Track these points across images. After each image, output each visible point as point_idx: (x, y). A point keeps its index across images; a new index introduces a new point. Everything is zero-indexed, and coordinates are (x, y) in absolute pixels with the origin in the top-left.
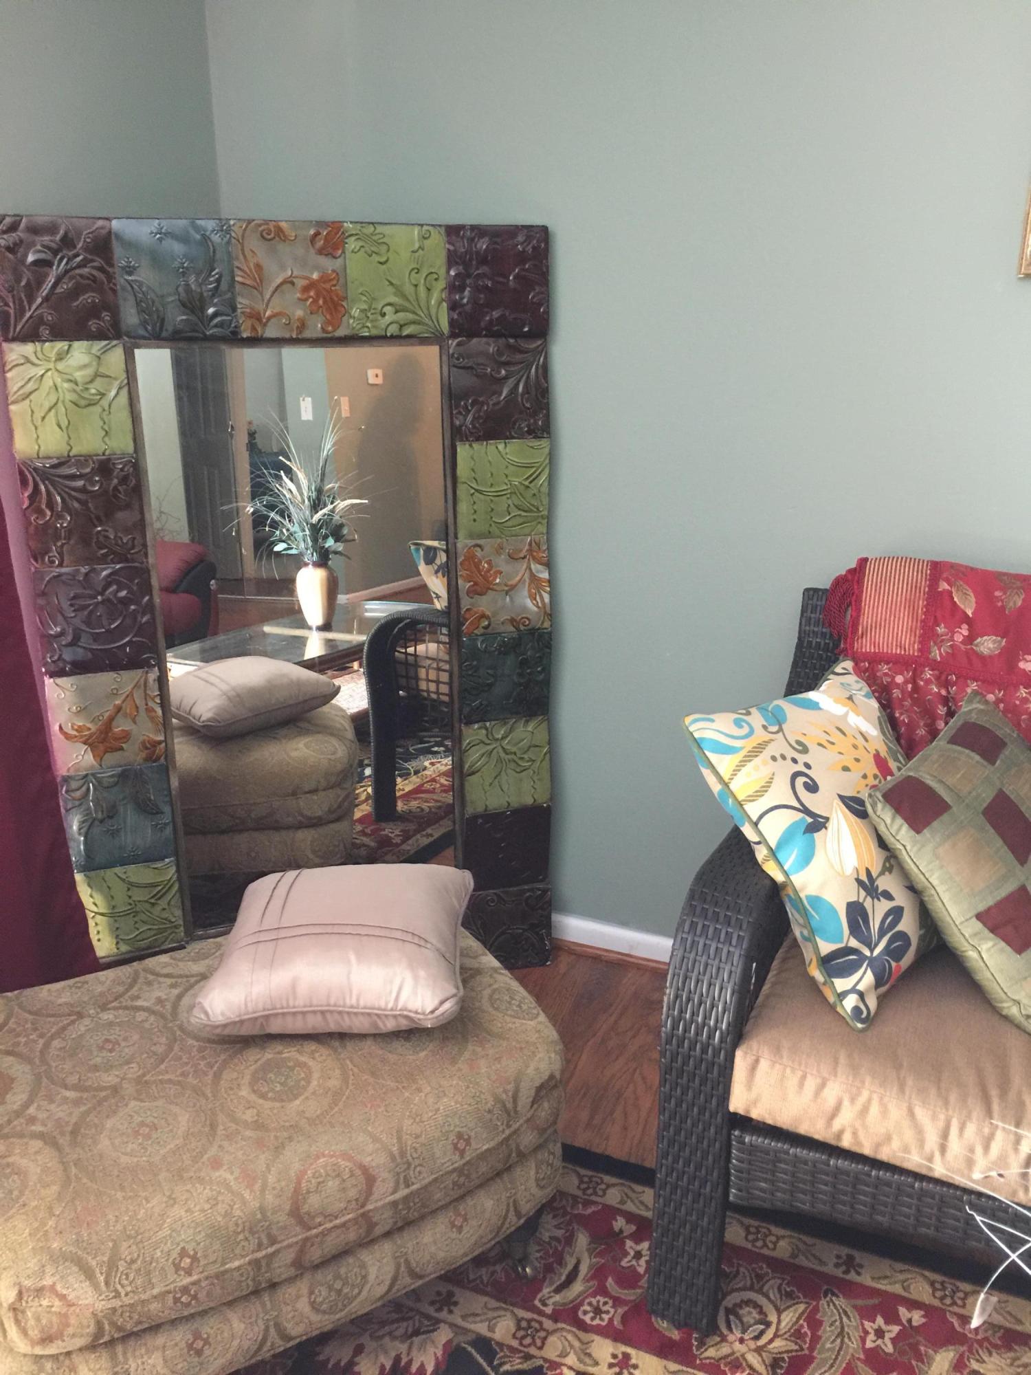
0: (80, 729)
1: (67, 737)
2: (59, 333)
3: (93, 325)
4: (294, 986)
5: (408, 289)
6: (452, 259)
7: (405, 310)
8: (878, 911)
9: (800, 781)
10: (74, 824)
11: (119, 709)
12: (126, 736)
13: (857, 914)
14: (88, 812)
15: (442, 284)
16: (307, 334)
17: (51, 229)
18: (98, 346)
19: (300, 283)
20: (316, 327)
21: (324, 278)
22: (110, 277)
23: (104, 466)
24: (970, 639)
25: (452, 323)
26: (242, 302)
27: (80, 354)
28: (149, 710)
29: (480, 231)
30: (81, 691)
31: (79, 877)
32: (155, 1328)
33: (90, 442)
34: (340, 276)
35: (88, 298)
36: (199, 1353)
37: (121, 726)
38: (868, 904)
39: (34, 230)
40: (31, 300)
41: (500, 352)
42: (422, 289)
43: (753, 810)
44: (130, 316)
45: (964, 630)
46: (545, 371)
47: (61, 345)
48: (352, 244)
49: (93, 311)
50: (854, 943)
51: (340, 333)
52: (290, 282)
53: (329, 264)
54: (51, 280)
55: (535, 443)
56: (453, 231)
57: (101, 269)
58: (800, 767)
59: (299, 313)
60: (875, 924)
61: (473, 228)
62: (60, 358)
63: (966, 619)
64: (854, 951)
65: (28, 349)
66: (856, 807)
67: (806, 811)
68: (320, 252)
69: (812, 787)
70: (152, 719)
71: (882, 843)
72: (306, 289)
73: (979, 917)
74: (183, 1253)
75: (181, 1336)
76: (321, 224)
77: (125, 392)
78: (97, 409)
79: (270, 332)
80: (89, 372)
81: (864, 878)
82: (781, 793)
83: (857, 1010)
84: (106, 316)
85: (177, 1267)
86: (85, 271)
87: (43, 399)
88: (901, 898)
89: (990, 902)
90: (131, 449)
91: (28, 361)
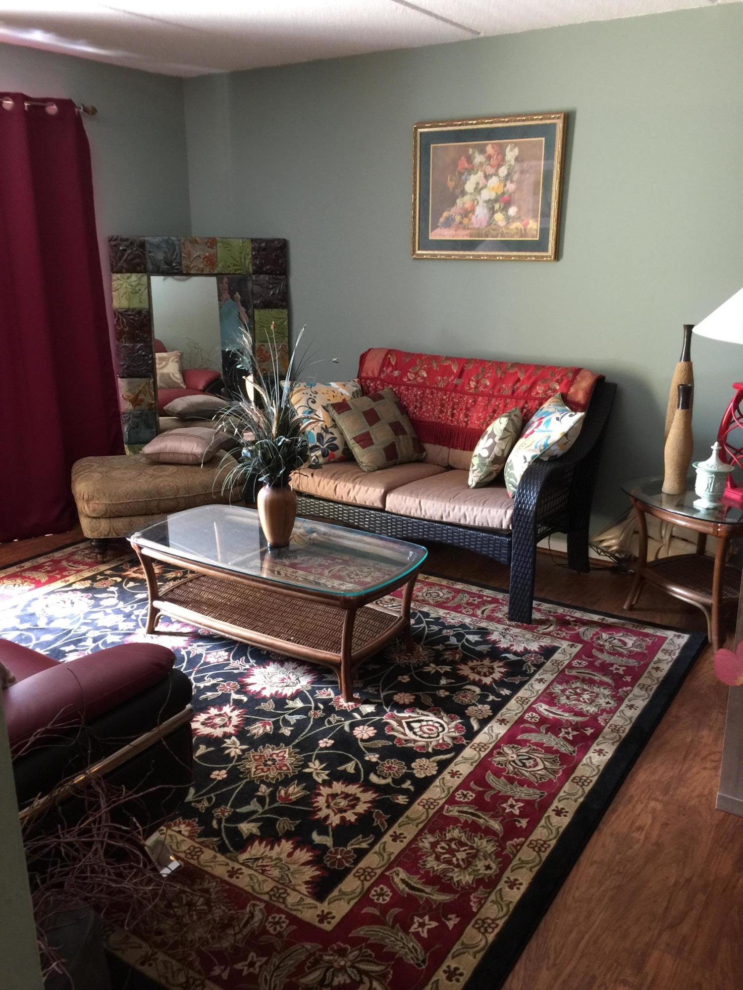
0: (128, 396)
1: (125, 399)
2: (128, 271)
3: (138, 269)
4: (166, 446)
5: (238, 259)
6: (253, 249)
7: (236, 265)
8: (327, 437)
9: (310, 400)
10: (125, 428)
11: (140, 391)
12: (142, 401)
13: (320, 437)
14: (129, 425)
15: (250, 256)
16: (204, 272)
17: (127, 240)
18: (140, 275)
19: (202, 256)
20: (207, 271)
21: (210, 255)
22: (144, 254)
23: (139, 312)
24: (392, 372)
25: (253, 270)
26: (184, 262)
27: (134, 277)
28: (150, 392)
29: (262, 240)
30: (129, 383)
31: (126, 446)
32: (121, 517)
33: (135, 304)
34: (215, 255)
35: (137, 260)
36: (132, 526)
37: (141, 397)
38: (324, 434)
39: (122, 240)
40: (120, 260)
41: (269, 279)
42: (243, 259)
43: (296, 407)
44: (150, 267)
45: (390, 369)
46: (287, 286)
47: (129, 275)
48: (219, 245)
49: (139, 265)
50: (318, 444)
51: (216, 272)
52: (199, 256)
53: (212, 251)
54: (126, 255)
55: (282, 310)
56: (253, 241)
57: (142, 252)
58: (312, 397)
59: (202, 266)
60: (325, 440)
61: (260, 239)
62: (128, 278)
63: (392, 366)
64: (317, 446)
65: (119, 275)
66: (325, 408)
67: (310, 408)
68: (209, 247)
69: (314, 402)
70: (151, 395)
71: (333, 420)
72: (204, 258)
73: (354, 438)
74: (128, 494)
75: (126, 520)
76: (209, 238)
77: (147, 290)
78: (138, 294)
79: (192, 272)
80: (137, 283)
81: (324, 427)
82: (303, 402)
83: (314, 460)
84: (142, 266)
85: (126, 496)
86: (136, 252)
87: (122, 291)
88: (336, 435)
89: (357, 434)
90: (147, 307)
91: (118, 279)
